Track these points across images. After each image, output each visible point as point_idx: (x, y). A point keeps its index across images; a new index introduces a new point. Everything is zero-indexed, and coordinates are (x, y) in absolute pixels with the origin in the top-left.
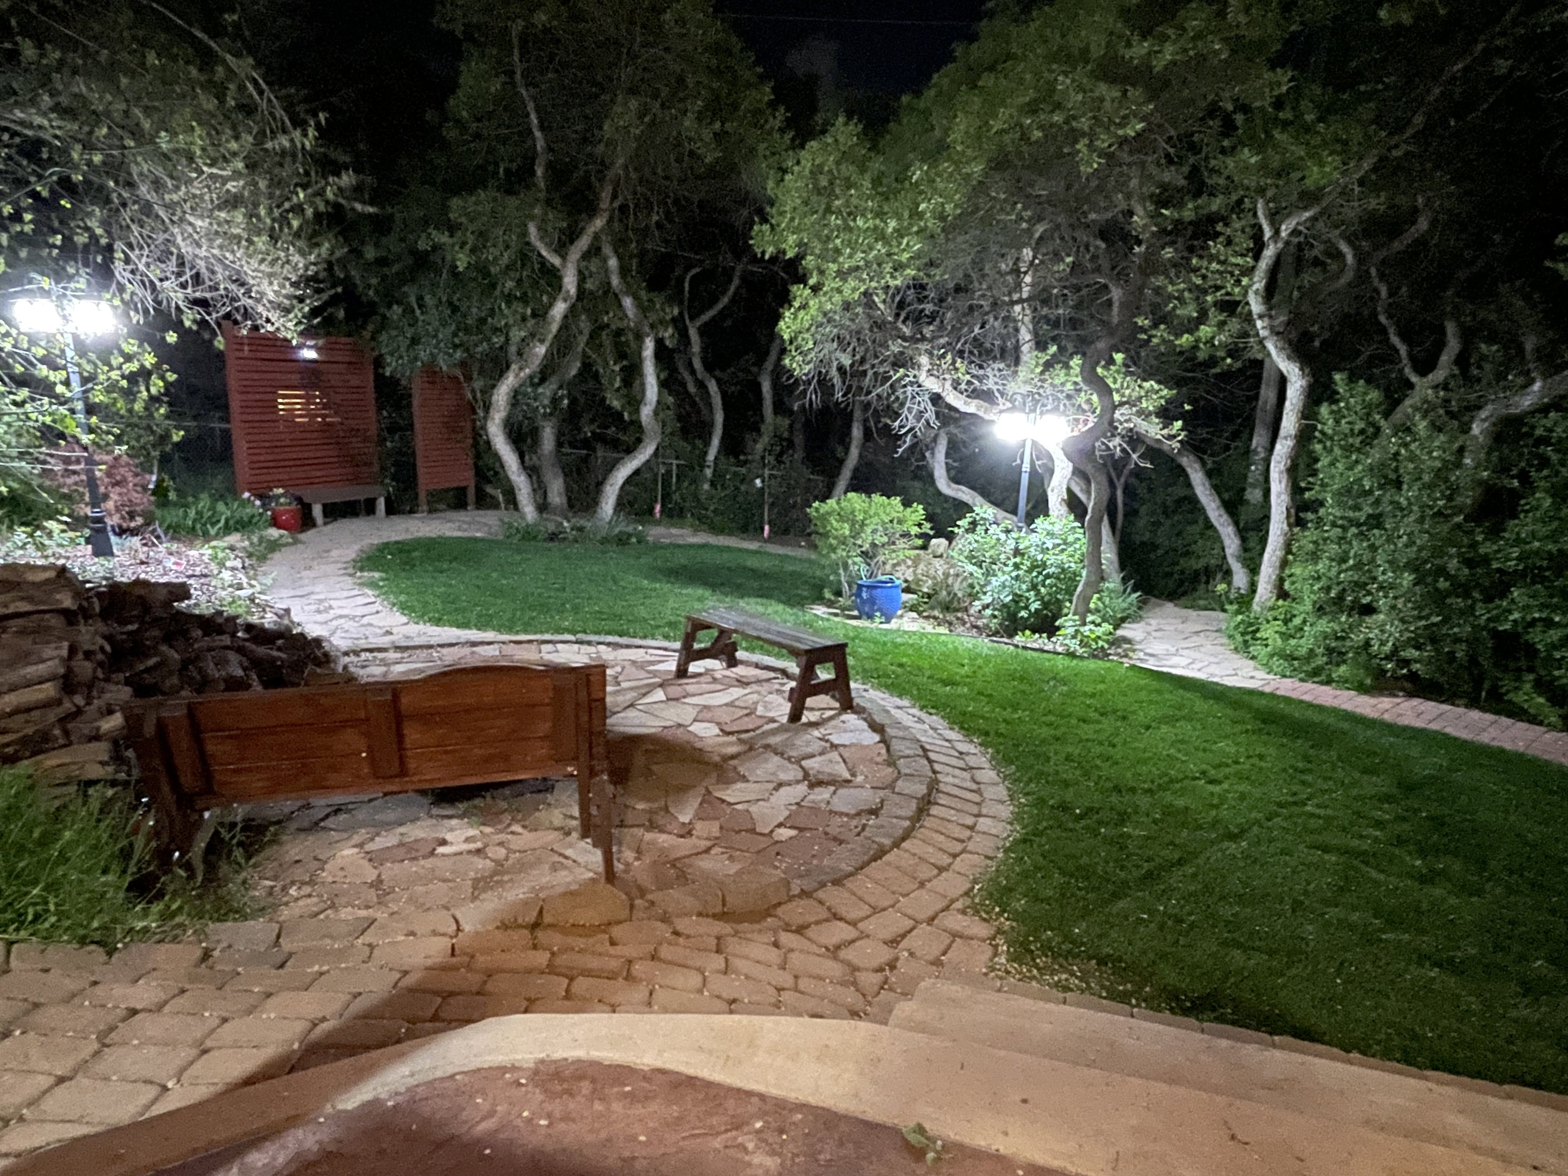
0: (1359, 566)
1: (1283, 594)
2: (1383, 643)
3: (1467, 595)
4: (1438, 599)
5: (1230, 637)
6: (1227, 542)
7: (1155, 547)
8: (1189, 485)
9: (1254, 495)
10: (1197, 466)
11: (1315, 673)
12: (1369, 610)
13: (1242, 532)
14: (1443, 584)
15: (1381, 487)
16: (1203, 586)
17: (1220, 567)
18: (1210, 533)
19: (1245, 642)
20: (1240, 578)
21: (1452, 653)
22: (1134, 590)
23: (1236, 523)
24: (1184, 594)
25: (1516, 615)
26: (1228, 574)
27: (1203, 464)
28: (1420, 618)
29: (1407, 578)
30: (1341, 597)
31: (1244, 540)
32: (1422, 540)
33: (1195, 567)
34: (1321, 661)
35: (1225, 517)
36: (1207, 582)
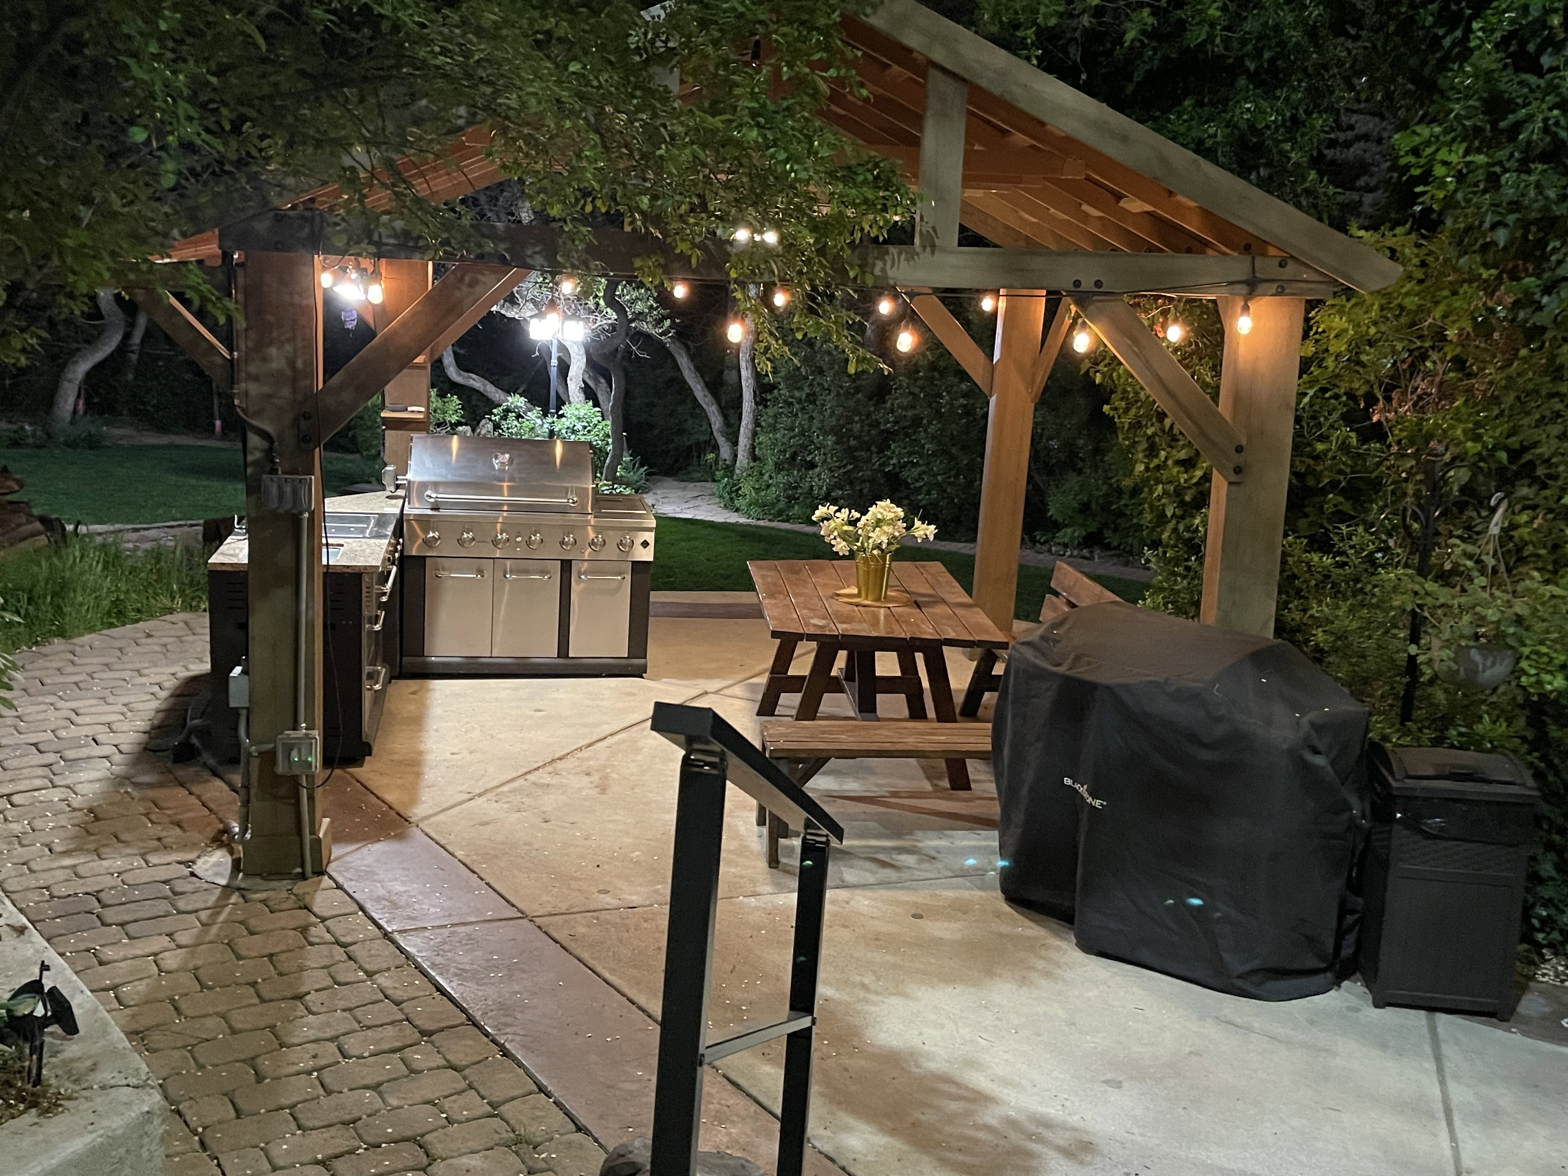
0: (802, 433)
1: (754, 458)
2: (820, 488)
3: (869, 449)
4: (850, 452)
5: (721, 497)
6: (713, 420)
7: (652, 427)
8: (677, 367)
9: (729, 377)
10: (683, 352)
11: (780, 513)
12: (812, 465)
13: (724, 411)
14: (853, 442)
15: (813, 373)
16: (695, 460)
17: (707, 442)
18: (698, 411)
19: (732, 499)
20: (725, 451)
21: (861, 491)
22: (642, 465)
23: (719, 403)
24: (680, 469)
25: (894, 461)
26: (716, 448)
27: (687, 348)
28: (840, 468)
29: (830, 440)
30: (793, 457)
31: (725, 417)
32: (839, 411)
33: (688, 443)
34: (782, 505)
35: (710, 397)
36: (699, 457)
